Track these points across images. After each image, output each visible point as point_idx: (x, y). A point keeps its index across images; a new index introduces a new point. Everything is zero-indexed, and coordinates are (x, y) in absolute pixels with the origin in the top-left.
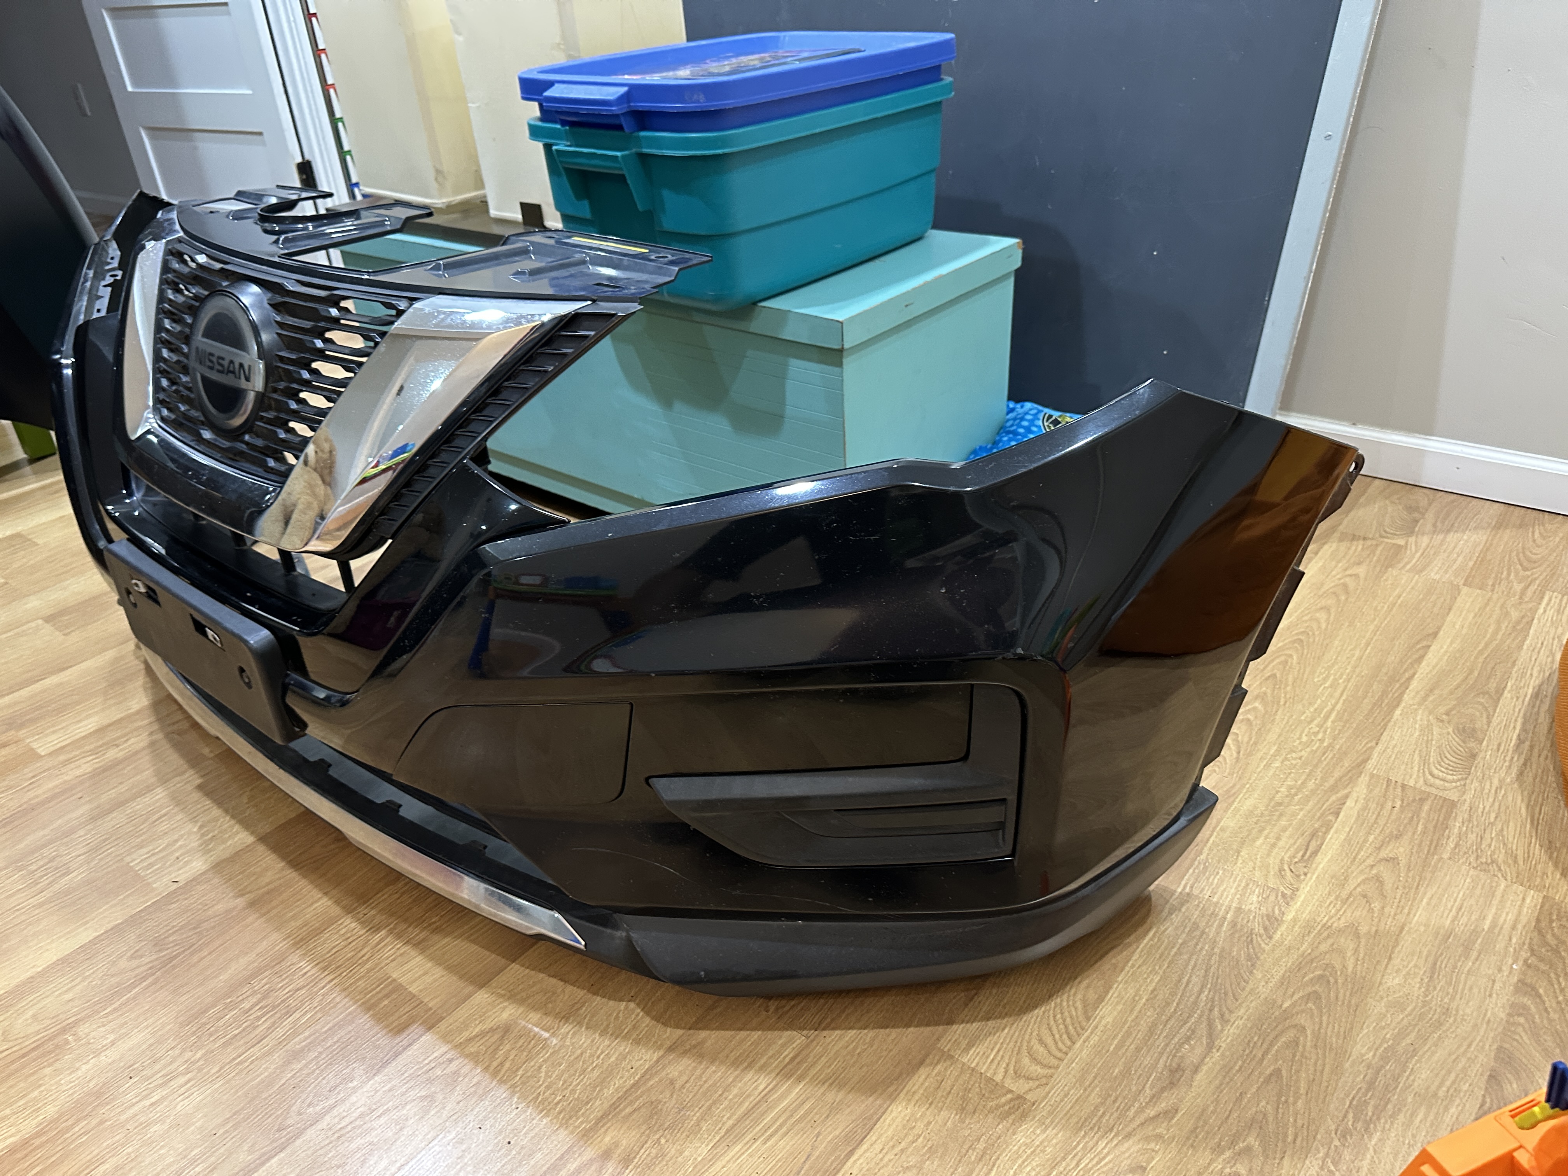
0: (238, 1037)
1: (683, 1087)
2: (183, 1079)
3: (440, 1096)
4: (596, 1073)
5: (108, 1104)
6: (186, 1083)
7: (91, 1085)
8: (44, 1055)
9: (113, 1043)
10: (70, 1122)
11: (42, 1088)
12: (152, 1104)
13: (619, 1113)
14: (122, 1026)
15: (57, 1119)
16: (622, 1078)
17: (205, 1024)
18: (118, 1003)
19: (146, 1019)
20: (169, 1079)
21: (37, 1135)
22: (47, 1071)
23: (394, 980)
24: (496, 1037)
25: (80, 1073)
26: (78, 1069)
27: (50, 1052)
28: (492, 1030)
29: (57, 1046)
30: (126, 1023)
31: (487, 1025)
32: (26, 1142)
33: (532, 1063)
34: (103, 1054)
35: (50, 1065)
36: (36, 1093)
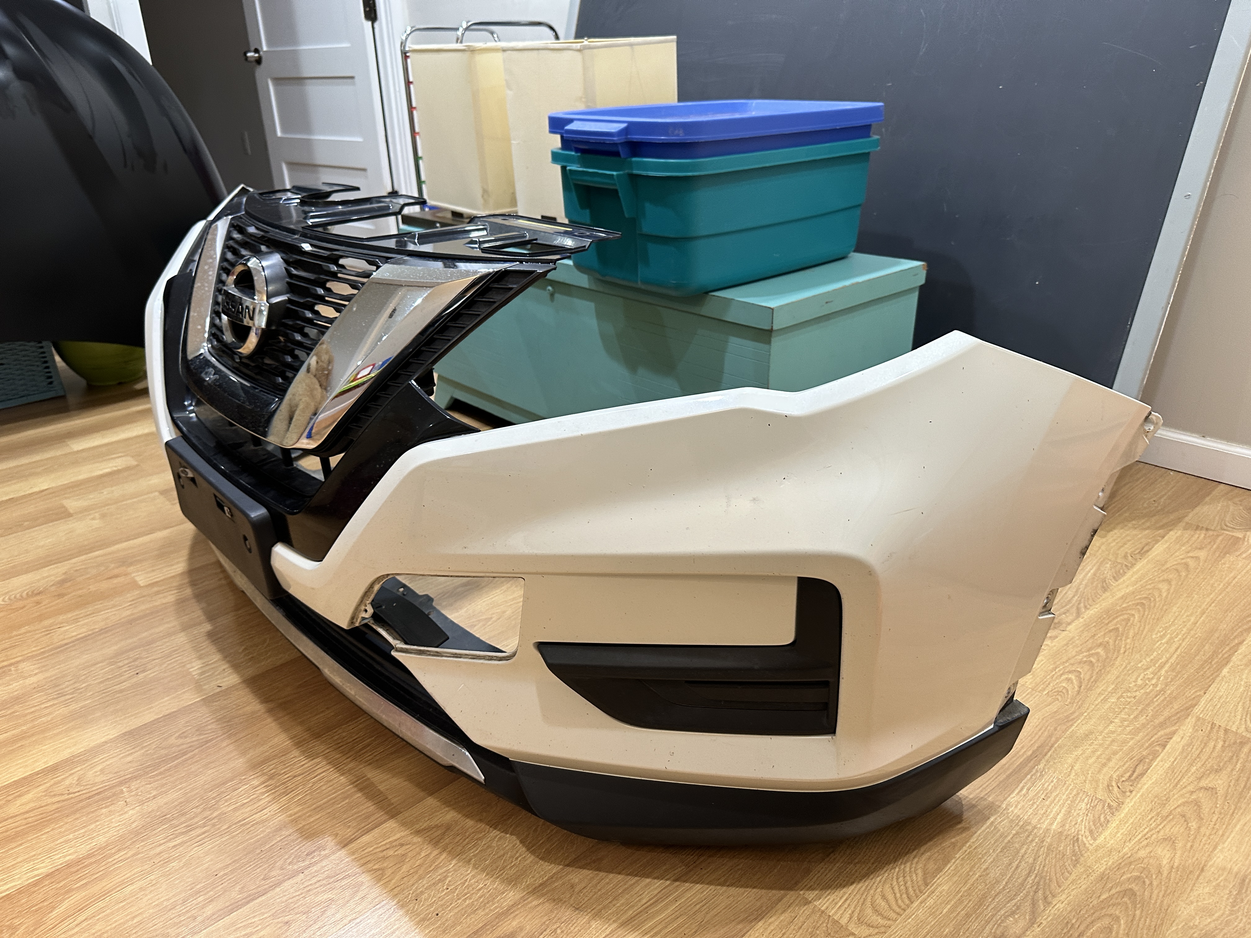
0: (245, 806)
1: (580, 891)
2: (199, 831)
3: (389, 872)
4: (512, 872)
5: (143, 841)
6: (204, 833)
7: (134, 826)
8: (103, 799)
9: (154, 797)
10: (113, 851)
11: (98, 823)
12: (175, 846)
13: (527, 904)
14: (163, 786)
15: (105, 847)
16: (533, 877)
17: (223, 792)
18: (163, 769)
19: (181, 783)
20: (190, 829)
21: (89, 856)
22: (104, 810)
23: (368, 779)
24: (439, 832)
25: (126, 816)
26: (126, 813)
27: (109, 798)
28: (437, 827)
29: (114, 795)
30: (166, 784)
31: (433, 823)
32: (79, 861)
33: (464, 856)
34: (146, 804)
35: (106, 807)
36: (93, 826)
